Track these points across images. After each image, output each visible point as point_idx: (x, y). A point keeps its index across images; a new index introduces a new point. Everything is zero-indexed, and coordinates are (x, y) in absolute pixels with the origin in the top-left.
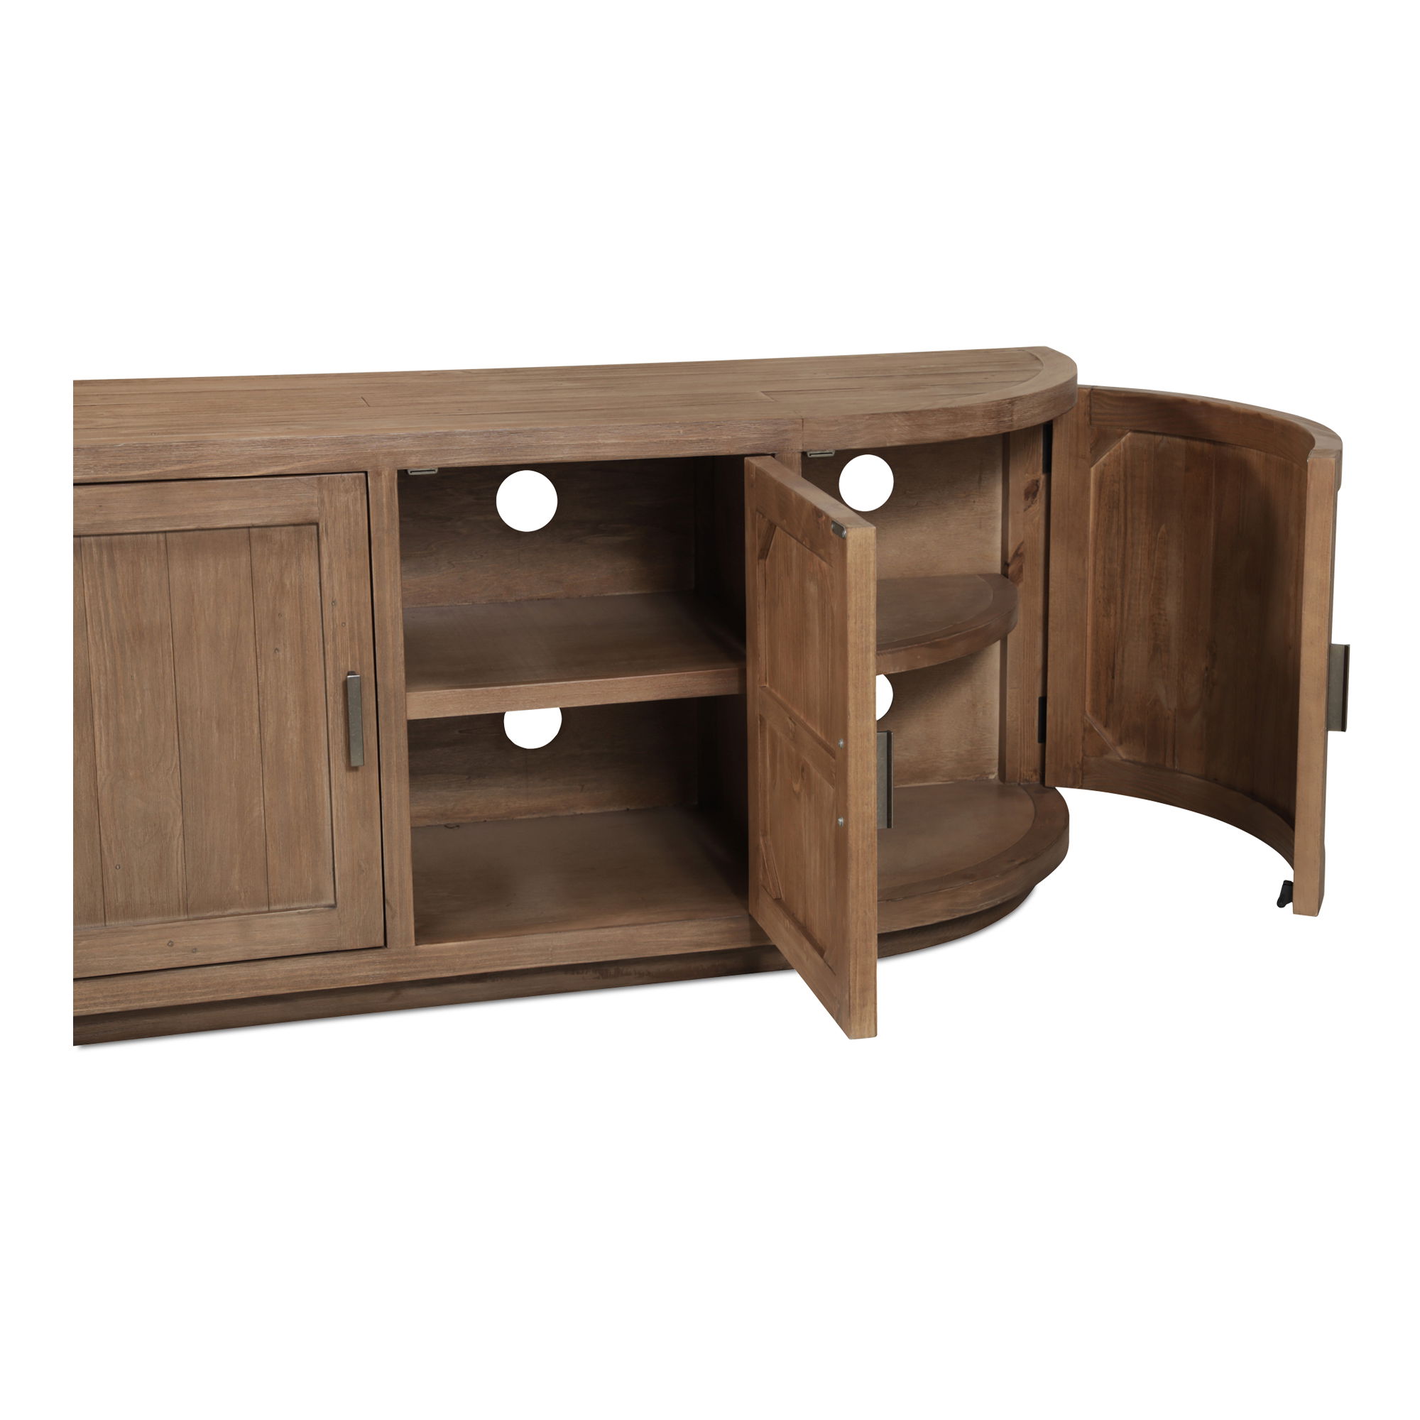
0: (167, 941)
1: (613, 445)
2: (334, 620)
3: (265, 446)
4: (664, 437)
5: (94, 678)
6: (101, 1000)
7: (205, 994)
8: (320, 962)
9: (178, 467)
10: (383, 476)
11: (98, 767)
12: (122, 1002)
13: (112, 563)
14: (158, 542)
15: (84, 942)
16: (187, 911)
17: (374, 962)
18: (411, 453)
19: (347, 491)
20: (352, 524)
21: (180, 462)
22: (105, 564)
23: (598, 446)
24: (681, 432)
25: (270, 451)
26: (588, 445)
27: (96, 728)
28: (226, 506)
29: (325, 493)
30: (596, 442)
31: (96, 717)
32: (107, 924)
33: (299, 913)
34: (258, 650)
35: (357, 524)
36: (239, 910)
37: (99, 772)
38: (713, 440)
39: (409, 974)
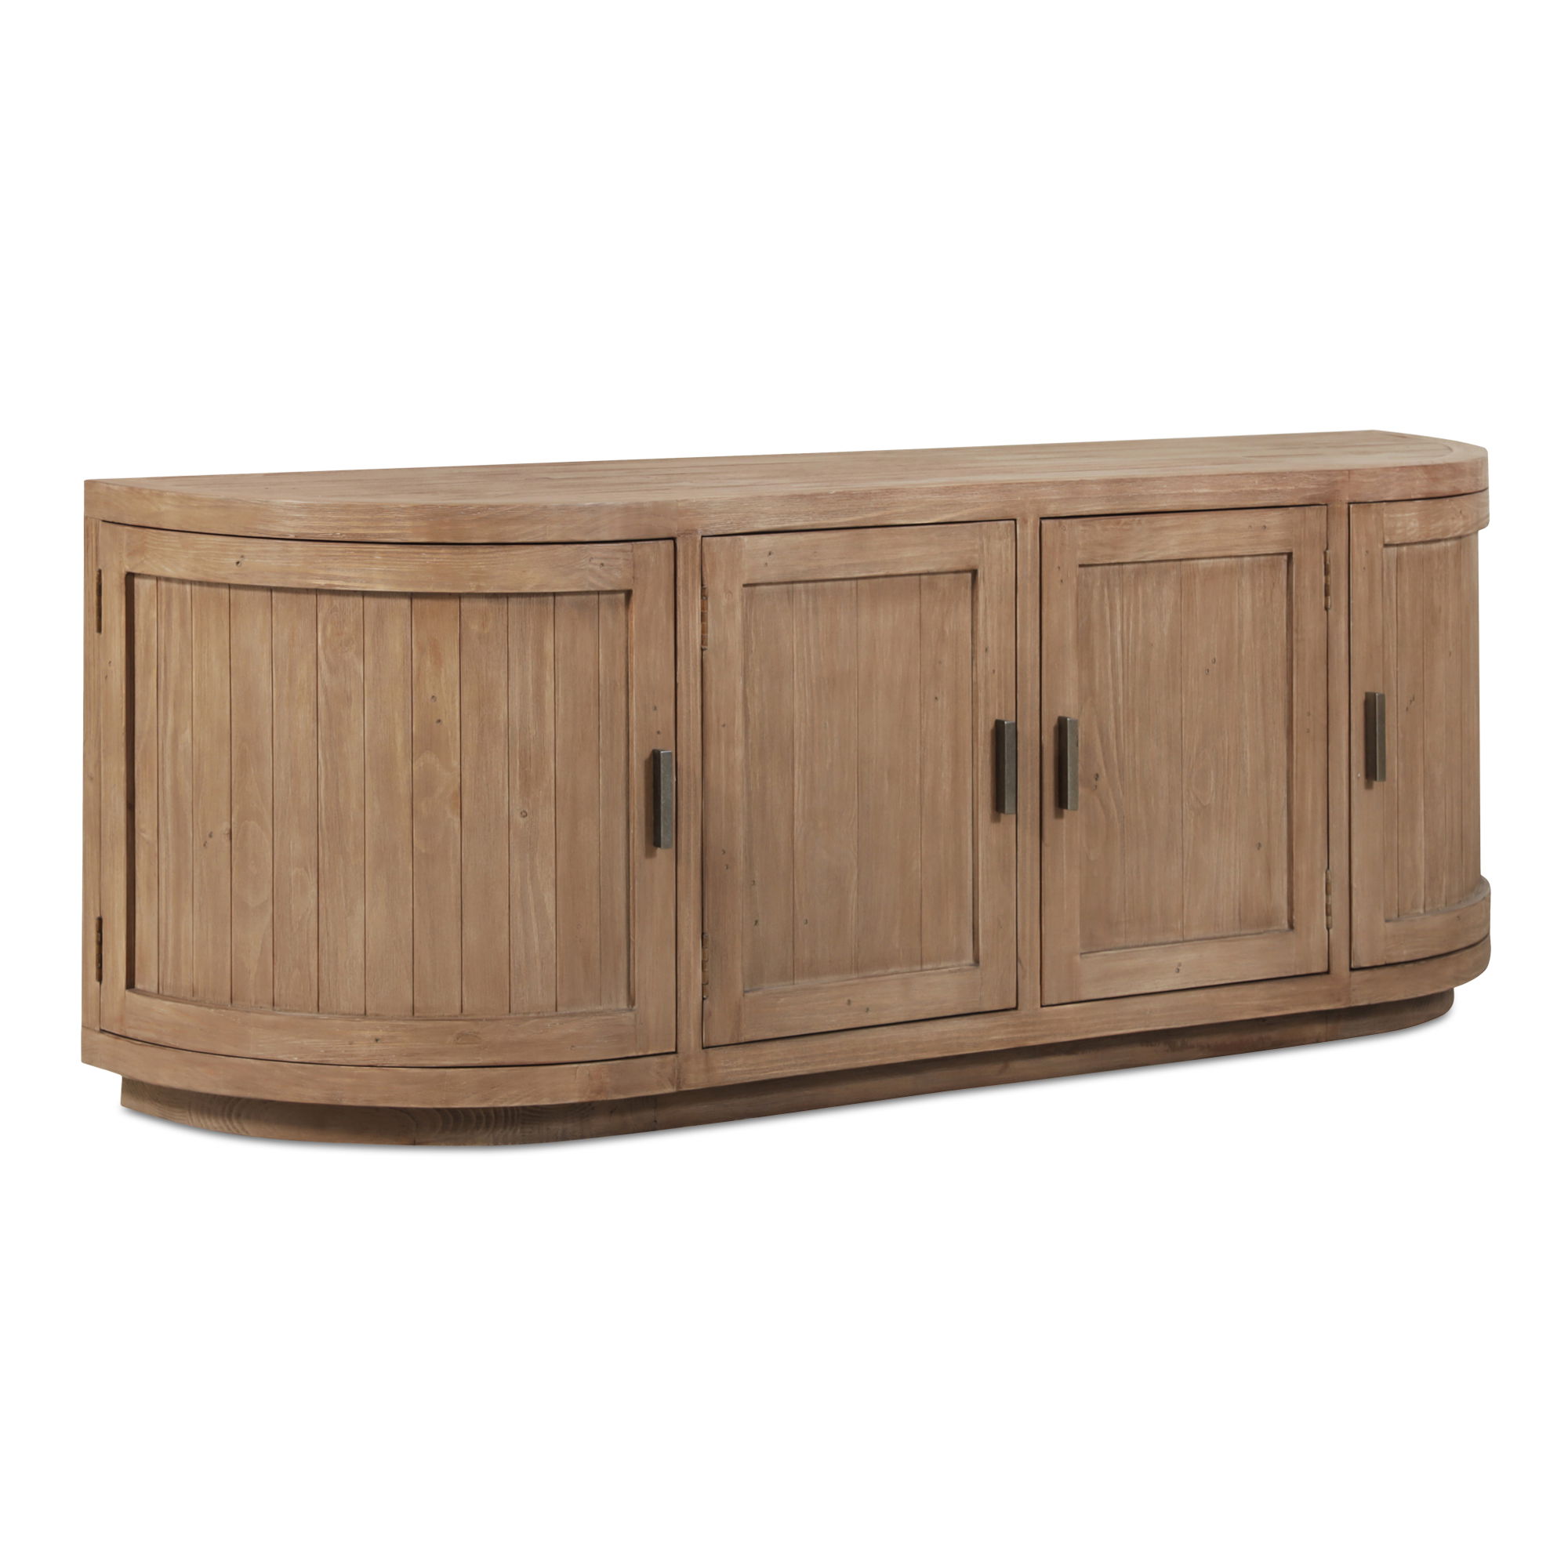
0: (846, 999)
1: (1205, 494)
2: (986, 667)
3: (940, 494)
4: (1243, 487)
5: (796, 726)
6: (794, 1062)
7: (874, 1056)
8: (964, 1023)
9: (875, 514)
10: (1029, 523)
11: (795, 817)
12: (808, 1064)
13: (816, 612)
14: (851, 589)
15: (782, 1000)
16: (857, 969)
17: (1007, 1026)
18: (1051, 501)
19: (1000, 539)
20: (1004, 571)
21: (876, 509)
22: (811, 611)
23: (1192, 495)
24: (1257, 482)
25: (944, 498)
26: (1185, 494)
27: (796, 777)
28: (908, 553)
29: (985, 540)
30: (1191, 491)
31: (796, 765)
32: (796, 982)
33: (951, 972)
34: (922, 698)
35: (1007, 570)
36: (898, 969)
37: (795, 822)
38: (1281, 491)
39: (1035, 1038)
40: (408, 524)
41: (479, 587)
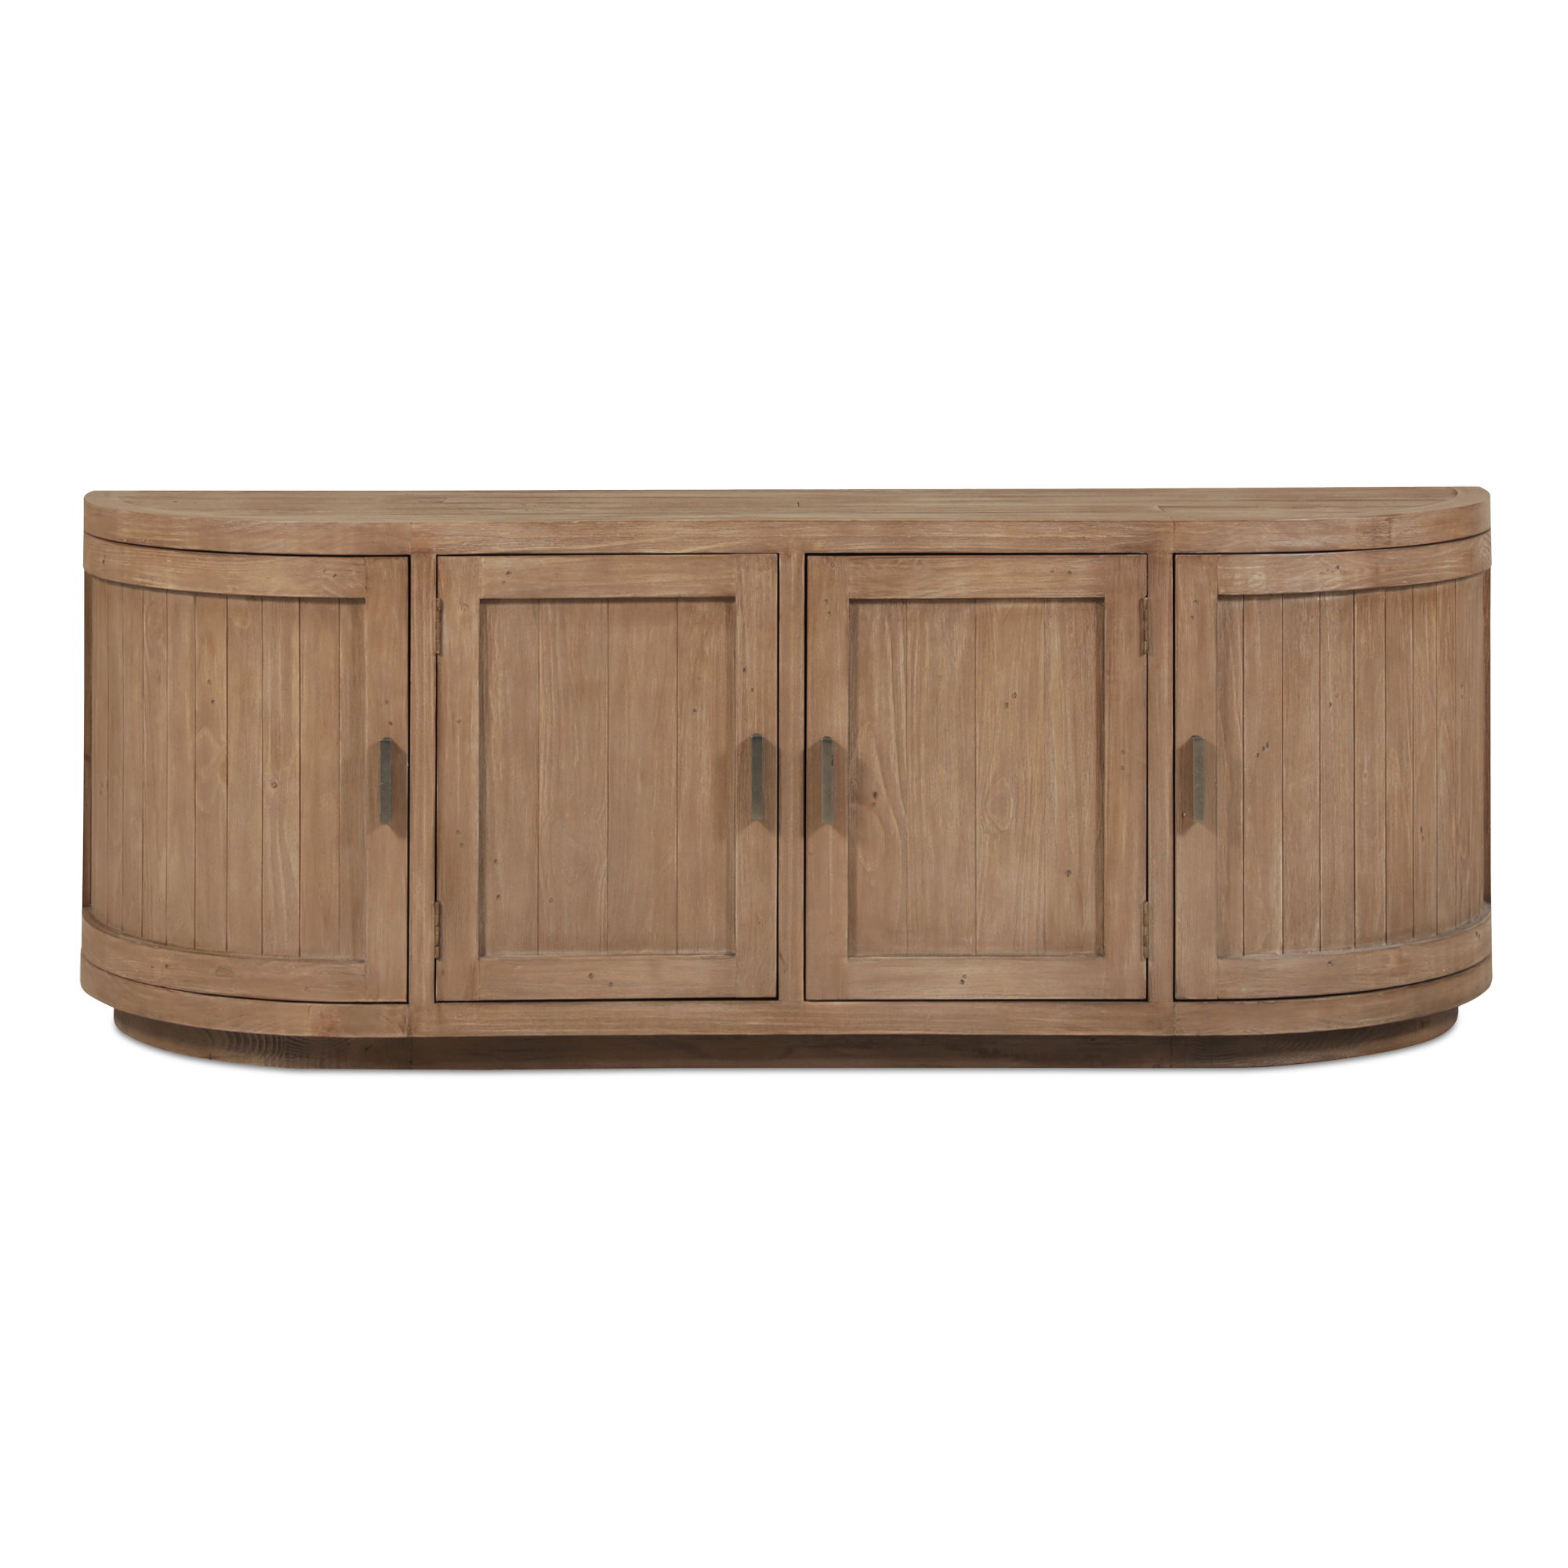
0: (588, 973)
1: (997, 539)
2: (744, 685)
3: (692, 527)
4: (1044, 534)
5: (542, 726)
6: (531, 1023)
7: (618, 1027)
8: (718, 1007)
9: (621, 543)
10: (792, 558)
11: (541, 807)
12: (545, 1026)
13: (563, 626)
14: (601, 609)
15: (519, 967)
16: (607, 948)
17: (765, 1014)
18: (818, 539)
19: (760, 570)
20: (764, 599)
21: (623, 539)
22: (558, 625)
23: (984, 539)
24: (1060, 529)
25: (697, 532)
26: (975, 538)
27: (541, 772)
28: (657, 579)
29: (743, 570)
30: (981, 535)
31: (542, 761)
32: (540, 953)
33: (703, 958)
34: (679, 710)
35: (768, 598)
36: (651, 951)
37: (541, 812)
38: (1090, 539)
39: (798, 1028)
40: (187, 534)
41: (234, 589)
